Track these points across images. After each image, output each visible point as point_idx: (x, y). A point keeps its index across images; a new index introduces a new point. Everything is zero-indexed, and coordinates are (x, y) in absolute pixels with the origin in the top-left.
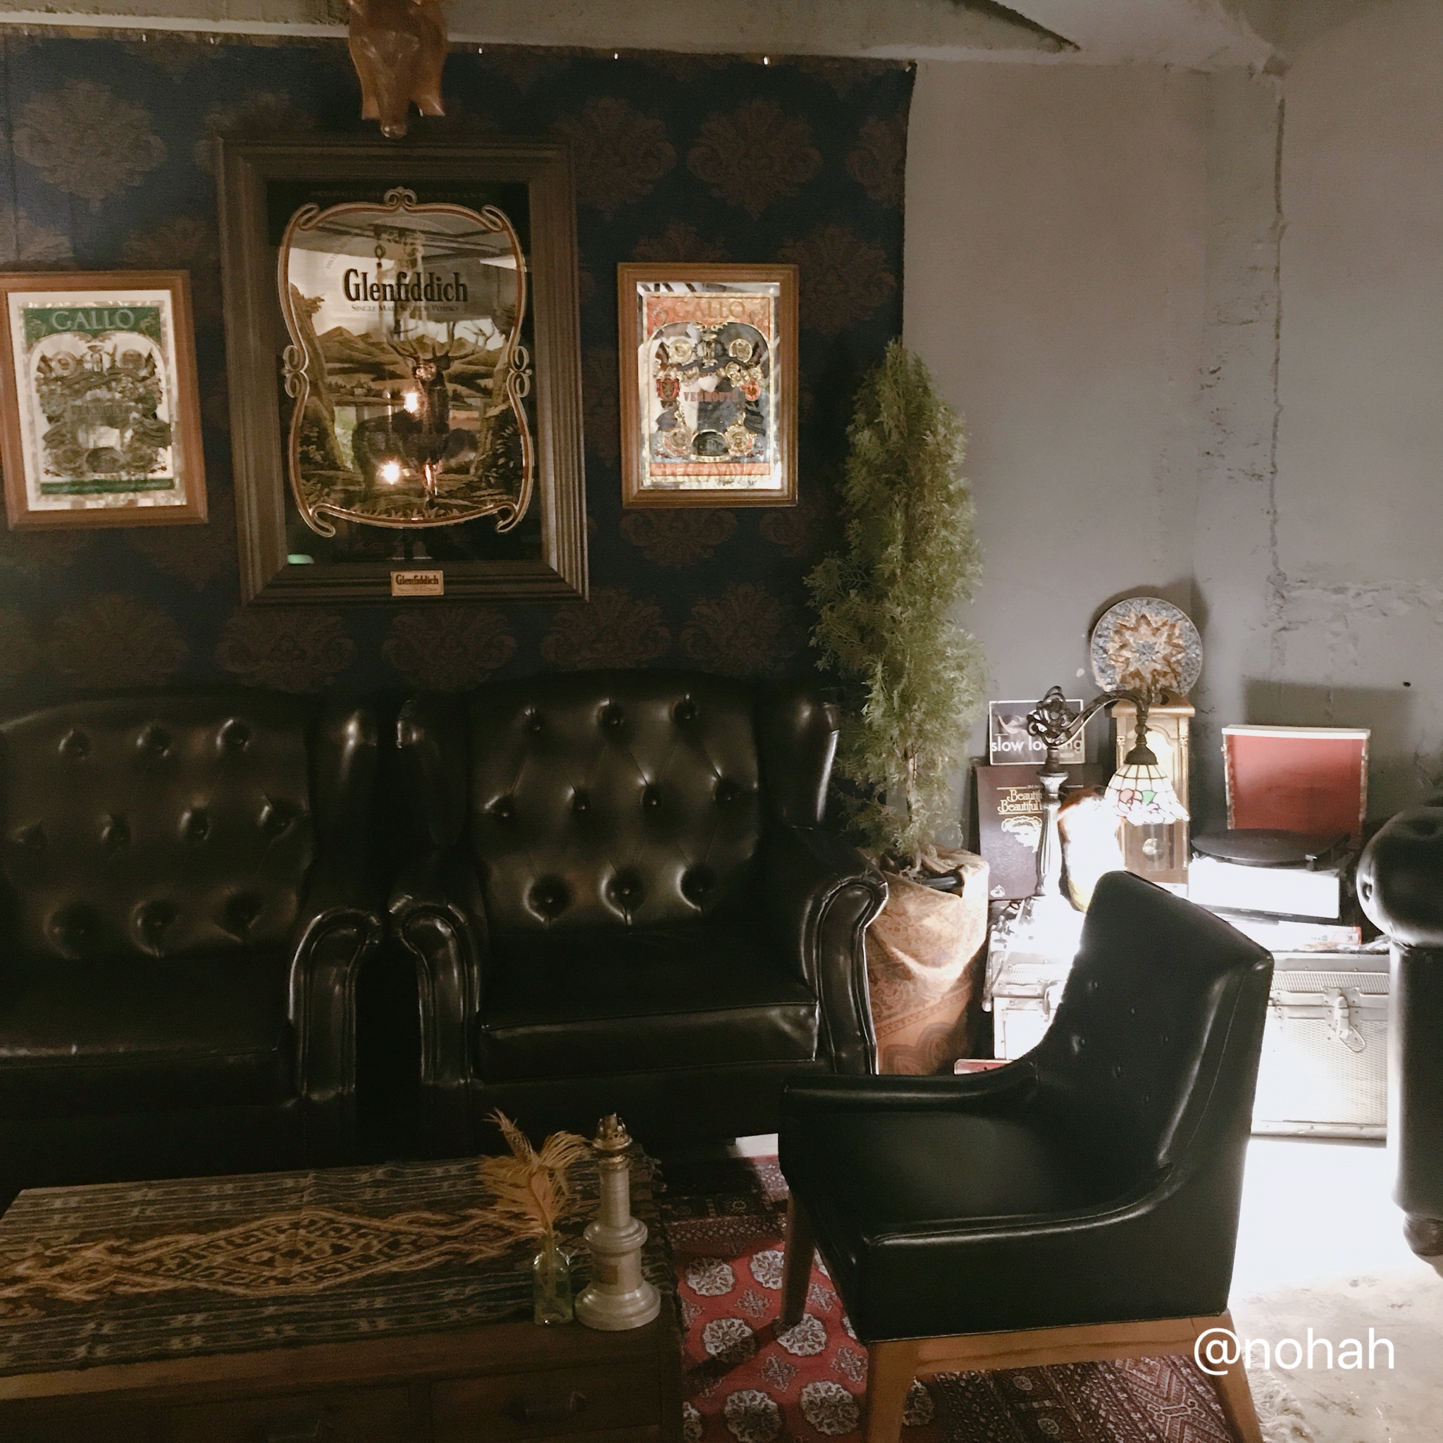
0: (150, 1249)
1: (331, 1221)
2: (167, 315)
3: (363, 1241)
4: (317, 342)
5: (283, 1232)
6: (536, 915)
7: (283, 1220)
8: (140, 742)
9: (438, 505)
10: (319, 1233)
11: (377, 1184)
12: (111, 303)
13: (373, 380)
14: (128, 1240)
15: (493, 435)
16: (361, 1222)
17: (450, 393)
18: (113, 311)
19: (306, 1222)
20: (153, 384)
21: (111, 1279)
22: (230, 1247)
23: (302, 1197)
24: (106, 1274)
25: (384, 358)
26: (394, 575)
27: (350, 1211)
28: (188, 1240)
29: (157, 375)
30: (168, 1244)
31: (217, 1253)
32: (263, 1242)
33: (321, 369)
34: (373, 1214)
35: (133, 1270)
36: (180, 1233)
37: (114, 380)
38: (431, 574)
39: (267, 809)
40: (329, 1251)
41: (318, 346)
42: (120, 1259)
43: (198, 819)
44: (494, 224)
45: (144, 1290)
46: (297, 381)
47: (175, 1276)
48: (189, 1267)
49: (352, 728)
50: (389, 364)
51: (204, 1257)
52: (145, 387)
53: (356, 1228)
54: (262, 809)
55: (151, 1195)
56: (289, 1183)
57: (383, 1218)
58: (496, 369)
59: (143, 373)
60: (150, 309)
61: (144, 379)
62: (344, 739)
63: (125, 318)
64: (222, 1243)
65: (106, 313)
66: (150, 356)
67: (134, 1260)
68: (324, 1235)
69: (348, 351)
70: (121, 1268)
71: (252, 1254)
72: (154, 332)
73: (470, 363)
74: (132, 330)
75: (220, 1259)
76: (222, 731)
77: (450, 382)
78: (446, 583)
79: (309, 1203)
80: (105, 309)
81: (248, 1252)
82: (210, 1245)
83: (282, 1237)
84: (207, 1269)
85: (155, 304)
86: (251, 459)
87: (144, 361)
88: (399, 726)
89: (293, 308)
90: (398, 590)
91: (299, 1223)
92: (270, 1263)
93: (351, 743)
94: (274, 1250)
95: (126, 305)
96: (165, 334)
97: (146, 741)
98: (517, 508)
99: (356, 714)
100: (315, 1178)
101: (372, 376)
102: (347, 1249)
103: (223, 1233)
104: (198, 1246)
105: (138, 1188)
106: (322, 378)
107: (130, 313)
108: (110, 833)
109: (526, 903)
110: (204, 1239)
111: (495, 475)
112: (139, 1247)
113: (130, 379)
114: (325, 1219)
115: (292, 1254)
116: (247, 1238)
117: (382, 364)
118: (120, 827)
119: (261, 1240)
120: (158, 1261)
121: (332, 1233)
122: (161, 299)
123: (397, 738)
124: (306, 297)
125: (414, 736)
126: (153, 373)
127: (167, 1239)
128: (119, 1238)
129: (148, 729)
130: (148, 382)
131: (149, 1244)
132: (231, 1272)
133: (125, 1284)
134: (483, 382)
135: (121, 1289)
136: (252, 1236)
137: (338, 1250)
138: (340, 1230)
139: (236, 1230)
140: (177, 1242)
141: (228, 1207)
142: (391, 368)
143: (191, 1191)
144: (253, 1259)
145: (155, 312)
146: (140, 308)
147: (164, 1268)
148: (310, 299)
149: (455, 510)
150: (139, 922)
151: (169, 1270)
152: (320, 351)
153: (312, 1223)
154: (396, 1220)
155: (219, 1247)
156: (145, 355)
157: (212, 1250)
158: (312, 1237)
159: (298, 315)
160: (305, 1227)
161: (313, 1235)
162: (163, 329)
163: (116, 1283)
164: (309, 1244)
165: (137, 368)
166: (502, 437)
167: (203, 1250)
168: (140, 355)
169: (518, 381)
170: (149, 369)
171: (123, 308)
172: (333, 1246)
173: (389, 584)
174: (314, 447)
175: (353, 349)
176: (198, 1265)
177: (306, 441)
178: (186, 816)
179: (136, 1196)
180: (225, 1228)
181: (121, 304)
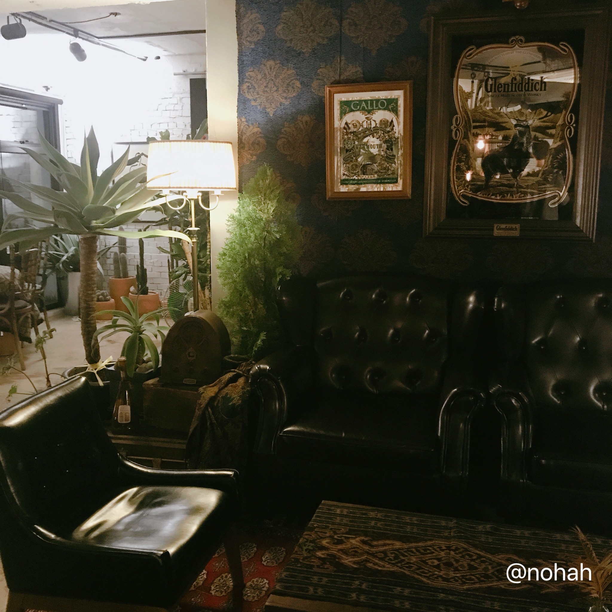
0: (381, 546)
1: (466, 550)
2: (401, 102)
3: (484, 566)
4: (469, 113)
5: (443, 550)
6: (555, 399)
7: (443, 544)
8: (374, 296)
9: (521, 192)
10: (460, 555)
11: (487, 533)
12: (377, 97)
13: (495, 131)
14: (371, 539)
15: (552, 157)
16: (482, 554)
17: (533, 137)
18: (377, 101)
19: (453, 548)
20: (392, 134)
21: (364, 557)
22: (418, 553)
23: (450, 532)
24: (362, 554)
25: (501, 120)
26: (496, 226)
27: (475, 546)
28: (398, 545)
29: (394, 130)
30: (389, 545)
31: (412, 555)
32: (434, 554)
33: (470, 126)
34: (486, 550)
35: (373, 555)
36: (394, 539)
37: (376, 133)
38: (514, 226)
39: (427, 332)
40: (467, 568)
41: (470, 115)
42: (368, 548)
43: (397, 333)
44: (565, 51)
45: (380, 568)
46: (458, 131)
47: (393, 564)
48: (399, 560)
49: (472, 299)
50: (503, 123)
51: (406, 556)
52: (389, 136)
53: (480, 556)
54: (425, 332)
55: (379, 515)
56: (443, 523)
57: (492, 554)
58: (557, 124)
59: (388, 129)
60: (394, 99)
61: (389, 132)
62: (468, 303)
63: (382, 104)
64: (414, 550)
65: (374, 102)
66: (392, 121)
67: (374, 550)
68: (463, 557)
69: (484, 117)
70: (368, 553)
71: (429, 559)
72: (395, 111)
73: (544, 122)
74: (385, 109)
75: (414, 559)
76: (409, 295)
77: (532, 131)
78: (521, 230)
79: (454, 537)
80: (375, 100)
81: (427, 558)
82: (409, 550)
83: (443, 554)
84: (408, 563)
85: (396, 97)
86: (433, 168)
87: (389, 123)
88: (496, 300)
89: (459, 97)
90: (496, 233)
91: (450, 547)
92: (438, 567)
93: (471, 306)
94: (439, 560)
95: (383, 98)
96: (400, 111)
97: (376, 296)
98: (561, 194)
99: (474, 292)
100: (456, 523)
101: (494, 129)
102: (476, 568)
103: (414, 545)
104: (403, 549)
105: (373, 511)
106: (470, 131)
107: (385, 101)
108: (359, 336)
109: (550, 393)
110: (406, 546)
111: (551, 177)
112: (375, 543)
113: (382, 132)
114: (463, 548)
115: (449, 565)
116: (425, 550)
117: (500, 123)
118: (363, 333)
119: (433, 553)
120: (384, 552)
121: (467, 557)
122: (398, 94)
123: (494, 306)
124: (466, 91)
125: (503, 305)
126: (392, 129)
127: (387, 542)
128: (366, 536)
129: (377, 291)
130: (390, 133)
131: (381, 542)
132: (420, 568)
133: (371, 563)
134: (550, 131)
135: (370, 565)
136: (429, 550)
137: (471, 568)
138: (471, 556)
139: (420, 544)
140: (393, 544)
141: (415, 530)
142: (504, 125)
143: (397, 518)
144: (429, 562)
145: (395, 101)
146: (389, 99)
147: (388, 558)
148: (468, 92)
149: (529, 195)
150: (368, 377)
151: (390, 559)
152: (471, 118)
153: (457, 549)
154: (499, 557)
155: (412, 552)
156: (390, 121)
157: (409, 553)
158: (458, 557)
159: (461, 99)
160: (454, 551)
161: (458, 556)
162: (399, 109)
163: (367, 561)
164: (457, 561)
165: (386, 127)
166: (557, 158)
167: (405, 552)
168: (388, 121)
169: (569, 130)
170: (391, 127)
171: (382, 99)
172: (469, 565)
173: (493, 230)
174: (463, 163)
175: (486, 116)
176: (403, 560)
177: (460, 161)
178: (391, 331)
179: (372, 514)
180: (414, 542)
181: (381, 98)
